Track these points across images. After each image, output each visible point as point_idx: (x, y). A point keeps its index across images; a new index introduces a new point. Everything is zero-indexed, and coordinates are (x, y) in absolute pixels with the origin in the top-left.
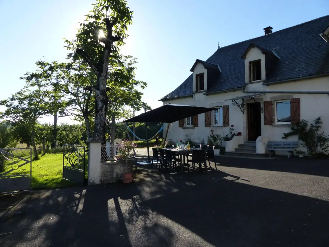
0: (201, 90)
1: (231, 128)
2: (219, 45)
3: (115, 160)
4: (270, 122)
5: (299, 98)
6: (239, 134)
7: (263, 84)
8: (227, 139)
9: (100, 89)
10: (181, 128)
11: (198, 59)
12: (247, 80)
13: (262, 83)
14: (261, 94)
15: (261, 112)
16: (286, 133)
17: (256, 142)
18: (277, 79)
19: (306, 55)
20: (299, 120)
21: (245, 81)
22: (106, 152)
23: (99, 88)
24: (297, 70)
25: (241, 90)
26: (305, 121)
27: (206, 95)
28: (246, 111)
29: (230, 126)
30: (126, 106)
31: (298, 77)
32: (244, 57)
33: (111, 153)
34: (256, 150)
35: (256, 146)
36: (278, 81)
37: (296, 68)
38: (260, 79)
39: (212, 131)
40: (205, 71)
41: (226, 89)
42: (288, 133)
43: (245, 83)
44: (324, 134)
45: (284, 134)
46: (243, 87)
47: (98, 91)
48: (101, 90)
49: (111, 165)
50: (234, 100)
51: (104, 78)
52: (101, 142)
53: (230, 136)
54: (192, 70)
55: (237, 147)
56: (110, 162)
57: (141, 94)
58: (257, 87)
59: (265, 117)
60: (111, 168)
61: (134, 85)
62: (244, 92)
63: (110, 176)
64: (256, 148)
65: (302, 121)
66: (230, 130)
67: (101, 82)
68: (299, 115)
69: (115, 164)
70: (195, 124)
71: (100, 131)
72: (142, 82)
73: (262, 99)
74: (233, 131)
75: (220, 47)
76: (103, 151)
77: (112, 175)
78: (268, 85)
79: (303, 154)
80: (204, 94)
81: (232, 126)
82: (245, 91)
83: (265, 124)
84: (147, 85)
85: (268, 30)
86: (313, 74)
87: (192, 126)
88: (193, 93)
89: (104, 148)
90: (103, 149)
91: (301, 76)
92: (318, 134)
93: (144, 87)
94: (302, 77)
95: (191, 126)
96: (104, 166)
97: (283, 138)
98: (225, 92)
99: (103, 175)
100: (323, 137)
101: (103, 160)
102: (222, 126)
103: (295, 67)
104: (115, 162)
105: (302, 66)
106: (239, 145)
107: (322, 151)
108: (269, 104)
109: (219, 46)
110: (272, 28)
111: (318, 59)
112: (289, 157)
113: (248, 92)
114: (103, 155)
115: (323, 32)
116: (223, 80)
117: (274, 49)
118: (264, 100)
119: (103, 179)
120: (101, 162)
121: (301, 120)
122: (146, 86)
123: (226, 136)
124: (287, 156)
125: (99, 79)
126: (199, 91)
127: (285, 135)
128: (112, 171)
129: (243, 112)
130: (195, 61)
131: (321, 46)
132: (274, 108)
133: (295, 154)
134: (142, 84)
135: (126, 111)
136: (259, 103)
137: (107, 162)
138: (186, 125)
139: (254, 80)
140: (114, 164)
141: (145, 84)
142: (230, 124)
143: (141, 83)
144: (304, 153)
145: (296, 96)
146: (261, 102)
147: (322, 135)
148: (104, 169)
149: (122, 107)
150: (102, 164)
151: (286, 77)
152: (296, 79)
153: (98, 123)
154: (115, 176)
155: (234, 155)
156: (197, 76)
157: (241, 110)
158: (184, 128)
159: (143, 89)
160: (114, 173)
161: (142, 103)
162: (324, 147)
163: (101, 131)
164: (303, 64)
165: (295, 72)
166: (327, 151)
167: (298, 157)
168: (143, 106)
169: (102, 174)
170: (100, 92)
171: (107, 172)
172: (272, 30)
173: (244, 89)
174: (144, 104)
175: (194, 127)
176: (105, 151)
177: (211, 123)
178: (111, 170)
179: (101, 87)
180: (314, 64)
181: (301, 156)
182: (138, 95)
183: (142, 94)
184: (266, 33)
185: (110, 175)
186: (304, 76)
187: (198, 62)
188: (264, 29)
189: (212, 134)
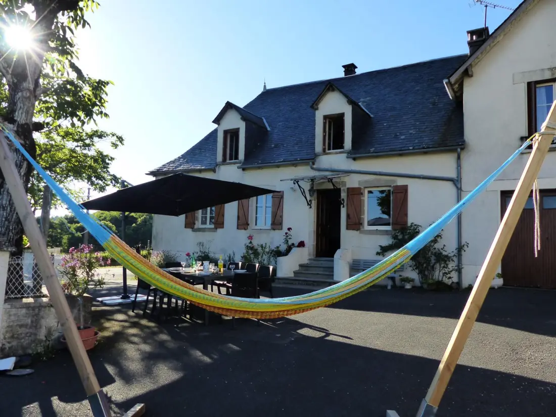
0: (231, 159)
1: (286, 233)
2: (265, 83)
3: (44, 296)
4: (355, 224)
5: (407, 186)
6: (302, 244)
7: (347, 158)
8: (278, 253)
9: (15, 121)
10: (189, 230)
11: (231, 101)
12: (319, 147)
13: (345, 155)
14: (342, 174)
15: (342, 206)
16: (383, 245)
17: (333, 261)
18: (372, 150)
19: (415, 115)
20: (406, 222)
21: (314, 149)
22: (21, 276)
23: (13, 117)
24: (403, 137)
25: (307, 164)
26: (415, 225)
27: (241, 169)
28: (315, 203)
29: (285, 230)
30: (75, 181)
31: (407, 148)
32: (314, 106)
33: (35, 280)
34: (333, 275)
35: (333, 268)
36: (372, 153)
37: (402, 135)
38: (342, 147)
39: (250, 237)
40: (242, 126)
41: (281, 160)
42: (387, 245)
43: (315, 154)
44: (445, 248)
45: (380, 246)
46: (310, 159)
47: (9, 125)
48: (18, 124)
49: (33, 308)
50: (296, 181)
51: (28, 94)
52: (9, 250)
53: (283, 248)
54: (217, 120)
55: (297, 268)
56: (31, 300)
57: (109, 160)
58: (336, 160)
59: (348, 216)
60: (33, 316)
61: (96, 139)
62: (312, 168)
63: (30, 336)
64: (333, 272)
65: (411, 226)
66: (285, 237)
67: (19, 105)
68: (406, 215)
69: (45, 307)
70: (219, 223)
71: (9, 222)
72: (113, 135)
73: (344, 183)
74: (290, 238)
75: (268, 88)
76: (12, 273)
77: (36, 334)
78: (354, 159)
79: (411, 283)
80: (238, 168)
81: (289, 229)
82: (315, 166)
83: (348, 228)
84: (124, 142)
85: (350, 68)
86: (431, 146)
87: (212, 226)
88: (217, 165)
89: (18, 265)
90: (15, 269)
91: (411, 148)
92: (435, 249)
93: (118, 145)
94: (413, 149)
95: (208, 226)
96: (14, 311)
97: (378, 254)
98: (278, 166)
99: (8, 335)
100: (444, 253)
101: (12, 296)
102: (270, 228)
103: (400, 133)
104: (45, 300)
105: (411, 132)
106: (301, 266)
107: (442, 278)
108: (355, 193)
109: (265, 86)
110: (356, 67)
111: (434, 124)
112: (389, 287)
113: (319, 170)
114: (14, 284)
115: (448, 78)
116: (273, 146)
117: (362, 100)
118: (348, 186)
119: (7, 346)
120: (6, 301)
121: (409, 224)
122: (121, 142)
123: (278, 247)
124: (386, 287)
125: (15, 95)
126: (228, 161)
127: (381, 250)
128: (36, 324)
129: (309, 203)
130: (224, 105)
131: (437, 104)
132: (364, 200)
133: (398, 282)
134: (114, 139)
135: (75, 191)
136: (339, 190)
137: (25, 300)
138: (198, 224)
139: (329, 149)
140: (41, 306)
141: (120, 139)
142: (285, 226)
143: (111, 135)
144: (413, 280)
145: (401, 182)
146: (342, 189)
147: (441, 251)
148: (13, 318)
149: (66, 185)
150: (7, 306)
151: (386, 148)
152: (402, 152)
153: (4, 202)
154: (42, 335)
155: (292, 284)
156: (226, 132)
157: (307, 200)
158: (194, 230)
159: (116, 148)
160: (40, 328)
161: (112, 175)
162: (447, 270)
163: (12, 223)
164: (411, 130)
165: (401, 141)
166: (450, 278)
167: (403, 287)
168: (113, 182)
169: (7, 332)
170: (15, 129)
171: (21, 326)
172: (356, 70)
173: (313, 164)
174: (115, 179)
175: (216, 228)
176: (18, 273)
177: (249, 222)
178: (32, 322)
179: (20, 117)
180: (430, 130)
181: (408, 286)
182: (102, 160)
183: (112, 159)
184: (346, 72)
185: (28, 335)
186: (416, 147)
187: (229, 106)
188: (344, 67)
189: (251, 243)
